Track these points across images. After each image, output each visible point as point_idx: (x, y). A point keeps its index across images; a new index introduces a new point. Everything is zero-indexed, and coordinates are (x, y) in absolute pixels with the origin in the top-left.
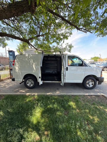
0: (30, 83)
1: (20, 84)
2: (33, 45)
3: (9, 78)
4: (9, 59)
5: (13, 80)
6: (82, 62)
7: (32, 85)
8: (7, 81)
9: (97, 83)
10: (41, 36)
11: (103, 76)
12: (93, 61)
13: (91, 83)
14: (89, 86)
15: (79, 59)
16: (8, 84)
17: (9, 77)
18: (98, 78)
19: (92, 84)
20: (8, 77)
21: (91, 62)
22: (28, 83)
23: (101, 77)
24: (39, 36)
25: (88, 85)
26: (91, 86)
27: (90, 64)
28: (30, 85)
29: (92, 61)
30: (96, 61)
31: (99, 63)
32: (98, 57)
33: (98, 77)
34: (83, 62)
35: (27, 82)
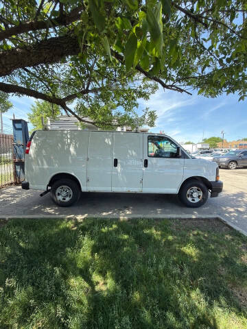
0: (64, 195)
1: (41, 195)
2: (73, 111)
3: (11, 184)
4: (14, 138)
5: (26, 186)
6: (176, 150)
7: (68, 199)
8: (8, 190)
9: (210, 193)
10: (91, 91)
11: (221, 179)
12: (208, 147)
13: (195, 195)
14: (194, 200)
15: (172, 142)
16: (13, 196)
17: (13, 180)
18: (210, 182)
19: (199, 197)
20: (10, 182)
21: (204, 149)
22: (59, 194)
23: (217, 181)
24: (87, 91)
25: (190, 199)
26: (197, 200)
27: (201, 153)
28: (64, 199)
29: (204, 147)
30: (215, 146)
31: (220, 152)
32: (218, 138)
33: (210, 180)
34: (178, 148)
35: (58, 191)
